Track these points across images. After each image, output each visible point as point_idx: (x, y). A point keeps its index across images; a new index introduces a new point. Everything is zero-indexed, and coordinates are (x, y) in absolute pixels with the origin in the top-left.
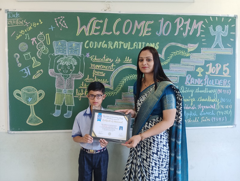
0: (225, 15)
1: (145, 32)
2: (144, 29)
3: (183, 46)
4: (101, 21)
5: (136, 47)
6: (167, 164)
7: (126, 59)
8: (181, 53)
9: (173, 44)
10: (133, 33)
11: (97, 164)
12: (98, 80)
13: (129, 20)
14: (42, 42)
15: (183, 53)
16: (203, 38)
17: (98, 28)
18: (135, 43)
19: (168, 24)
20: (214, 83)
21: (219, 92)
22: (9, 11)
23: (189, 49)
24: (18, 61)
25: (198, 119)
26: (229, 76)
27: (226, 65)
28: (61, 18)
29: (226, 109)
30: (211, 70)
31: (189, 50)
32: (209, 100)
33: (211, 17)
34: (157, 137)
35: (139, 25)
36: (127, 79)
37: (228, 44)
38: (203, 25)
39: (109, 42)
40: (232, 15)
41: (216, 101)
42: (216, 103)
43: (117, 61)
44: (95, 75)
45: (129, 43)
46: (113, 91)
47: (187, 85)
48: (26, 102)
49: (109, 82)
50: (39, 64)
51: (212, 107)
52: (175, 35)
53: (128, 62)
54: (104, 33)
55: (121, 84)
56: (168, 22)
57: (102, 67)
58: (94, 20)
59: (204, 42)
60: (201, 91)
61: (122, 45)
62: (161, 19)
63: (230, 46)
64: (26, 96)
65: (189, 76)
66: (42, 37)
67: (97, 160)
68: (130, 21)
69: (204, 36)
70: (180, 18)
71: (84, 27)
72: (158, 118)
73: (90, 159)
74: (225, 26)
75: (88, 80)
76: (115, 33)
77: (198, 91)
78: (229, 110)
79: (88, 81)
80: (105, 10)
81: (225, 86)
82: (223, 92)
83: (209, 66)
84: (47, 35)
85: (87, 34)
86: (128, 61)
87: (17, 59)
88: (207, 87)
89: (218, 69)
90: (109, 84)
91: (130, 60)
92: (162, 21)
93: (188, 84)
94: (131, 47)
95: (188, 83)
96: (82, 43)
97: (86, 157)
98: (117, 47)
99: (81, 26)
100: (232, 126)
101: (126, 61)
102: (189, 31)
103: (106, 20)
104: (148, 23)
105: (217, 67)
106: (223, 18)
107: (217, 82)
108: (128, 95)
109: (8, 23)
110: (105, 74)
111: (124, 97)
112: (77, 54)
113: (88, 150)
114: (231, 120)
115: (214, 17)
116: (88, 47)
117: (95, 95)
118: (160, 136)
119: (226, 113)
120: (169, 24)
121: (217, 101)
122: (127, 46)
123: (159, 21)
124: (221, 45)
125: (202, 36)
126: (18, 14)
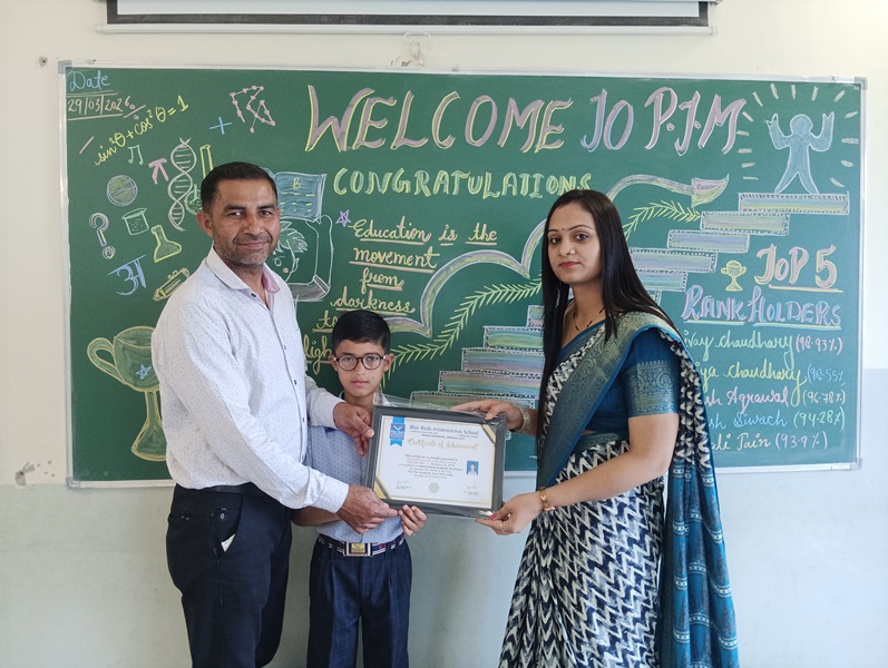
0: (823, 78)
1: (543, 137)
2: (540, 127)
3: (675, 187)
4: (391, 103)
5: (510, 190)
6: (648, 610)
7: (477, 231)
8: (669, 210)
9: (640, 178)
10: (502, 143)
11: (376, 592)
12: (378, 303)
13: (486, 99)
14: (186, 173)
15: (675, 210)
16: (746, 158)
17: (381, 124)
18: (509, 176)
19: (624, 112)
20: (784, 314)
21: (800, 344)
22: (74, 66)
23: (694, 198)
24: (103, 239)
25: (727, 440)
26: (837, 291)
27: (825, 250)
28: (253, 92)
29: (827, 407)
30: (773, 269)
31: (696, 201)
32: (767, 372)
33: (772, 86)
34: (605, 511)
35: (520, 113)
36: (480, 300)
37: (833, 180)
38: (745, 114)
39: (419, 175)
40: (845, 77)
41: (792, 377)
42: (791, 384)
43: (444, 237)
44: (368, 289)
45: (488, 175)
46: (430, 341)
47: (689, 321)
48: (130, 379)
49: (418, 311)
50: (177, 249)
51: (776, 397)
52: (649, 147)
53: (484, 241)
54: (399, 141)
55: (459, 319)
56: (624, 103)
57: (392, 258)
58: (365, 99)
59: (749, 171)
60: (737, 344)
61: (463, 183)
62: (599, 93)
63: (841, 186)
64: (130, 361)
65: (696, 291)
66: (185, 157)
67: (376, 577)
68: (490, 100)
69: (749, 151)
70: (666, 89)
71: (332, 122)
72: (613, 443)
73: (353, 577)
74: (824, 115)
75: (345, 303)
76: (437, 141)
77: (728, 342)
78: (835, 407)
79: (343, 306)
80: (404, 64)
81: (823, 324)
82: (814, 347)
83: (765, 256)
84: (205, 151)
85: (342, 147)
86: (482, 238)
87: (101, 231)
88: (760, 329)
89: (798, 267)
90: (416, 316)
91: (491, 234)
92: (601, 99)
93: (691, 318)
94: (493, 189)
95: (694, 314)
96: (324, 176)
97: (338, 570)
98: (446, 190)
99: (321, 120)
100: (847, 466)
101: (475, 240)
102: (697, 134)
103: (409, 97)
104: (554, 106)
105: (794, 257)
106: (816, 89)
107: (795, 312)
108: (485, 355)
109: (68, 106)
110: (402, 282)
111: (471, 364)
112: (306, 214)
113: (344, 546)
114: (843, 444)
115: (783, 86)
116: (344, 191)
117: (360, 354)
118: (615, 505)
119: (825, 419)
120: (625, 109)
121: (795, 376)
122: (481, 186)
123: (592, 100)
124: (808, 181)
125: (741, 151)
126: (102, 76)
